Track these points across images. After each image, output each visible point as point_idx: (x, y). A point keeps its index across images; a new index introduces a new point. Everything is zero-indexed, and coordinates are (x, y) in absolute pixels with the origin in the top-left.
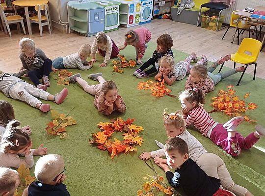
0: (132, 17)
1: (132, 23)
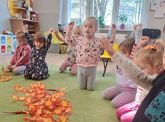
0: (3, 47)
1: (4, 52)
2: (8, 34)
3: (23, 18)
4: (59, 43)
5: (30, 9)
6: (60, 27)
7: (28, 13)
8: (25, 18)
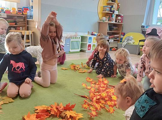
0: (90, 46)
1: (90, 49)
2: (95, 35)
3: (109, 21)
4: (139, 44)
5: (116, 13)
6: (143, 28)
7: (114, 16)
8: (111, 21)
